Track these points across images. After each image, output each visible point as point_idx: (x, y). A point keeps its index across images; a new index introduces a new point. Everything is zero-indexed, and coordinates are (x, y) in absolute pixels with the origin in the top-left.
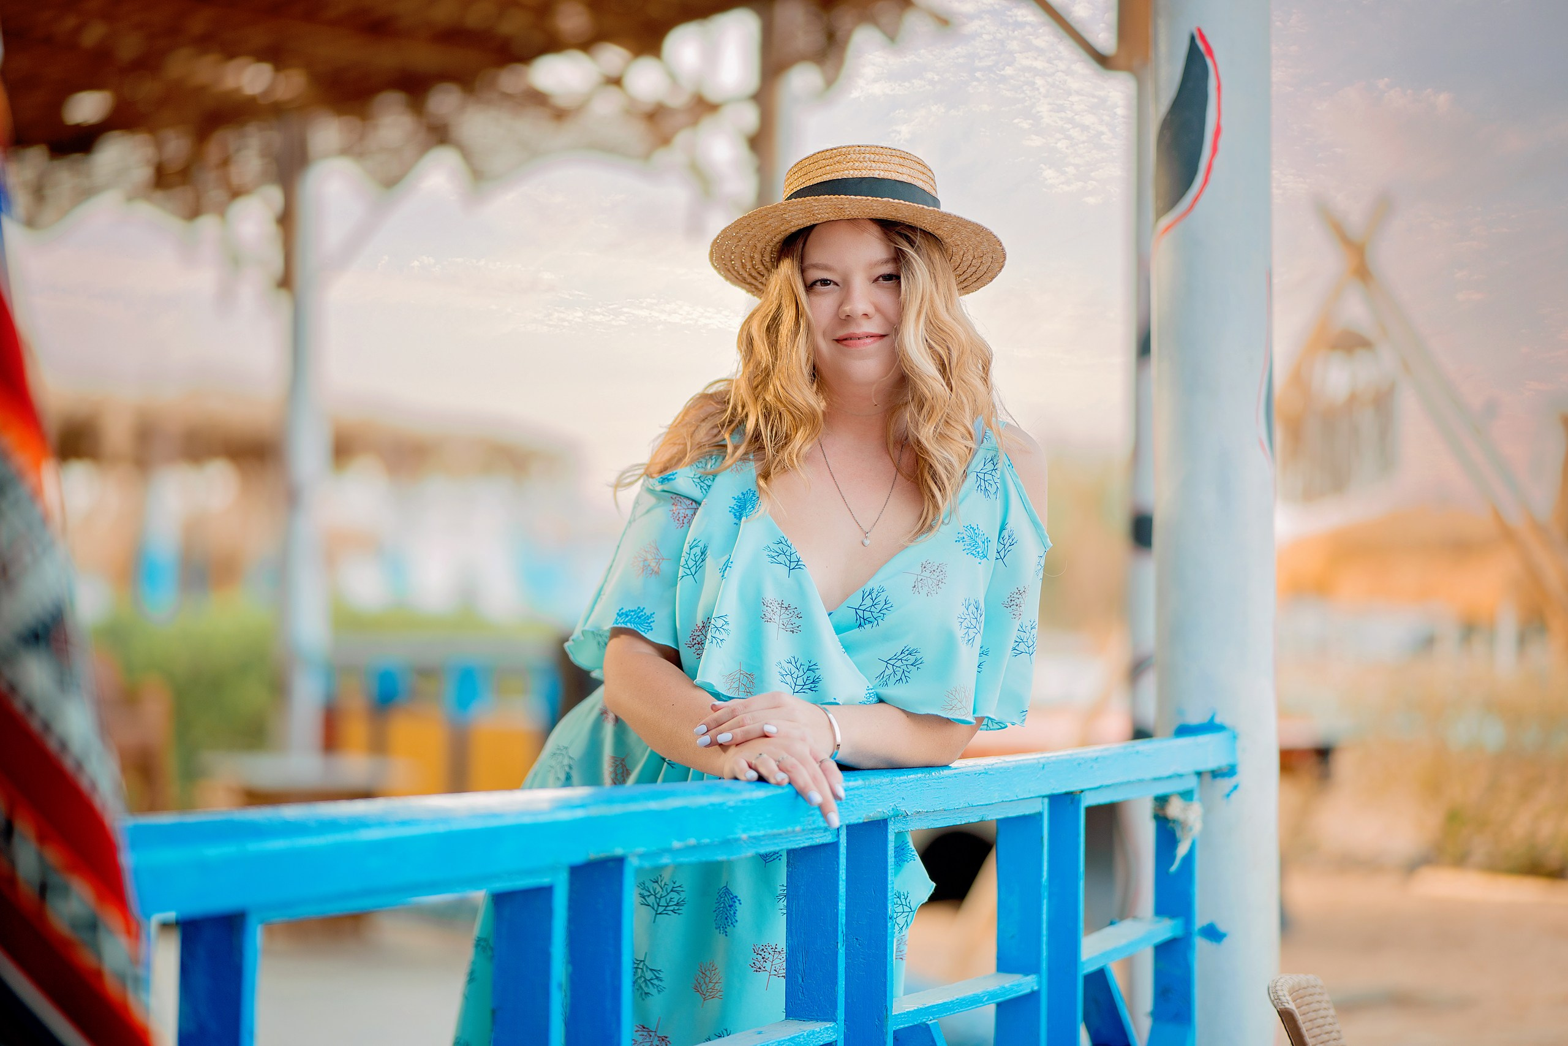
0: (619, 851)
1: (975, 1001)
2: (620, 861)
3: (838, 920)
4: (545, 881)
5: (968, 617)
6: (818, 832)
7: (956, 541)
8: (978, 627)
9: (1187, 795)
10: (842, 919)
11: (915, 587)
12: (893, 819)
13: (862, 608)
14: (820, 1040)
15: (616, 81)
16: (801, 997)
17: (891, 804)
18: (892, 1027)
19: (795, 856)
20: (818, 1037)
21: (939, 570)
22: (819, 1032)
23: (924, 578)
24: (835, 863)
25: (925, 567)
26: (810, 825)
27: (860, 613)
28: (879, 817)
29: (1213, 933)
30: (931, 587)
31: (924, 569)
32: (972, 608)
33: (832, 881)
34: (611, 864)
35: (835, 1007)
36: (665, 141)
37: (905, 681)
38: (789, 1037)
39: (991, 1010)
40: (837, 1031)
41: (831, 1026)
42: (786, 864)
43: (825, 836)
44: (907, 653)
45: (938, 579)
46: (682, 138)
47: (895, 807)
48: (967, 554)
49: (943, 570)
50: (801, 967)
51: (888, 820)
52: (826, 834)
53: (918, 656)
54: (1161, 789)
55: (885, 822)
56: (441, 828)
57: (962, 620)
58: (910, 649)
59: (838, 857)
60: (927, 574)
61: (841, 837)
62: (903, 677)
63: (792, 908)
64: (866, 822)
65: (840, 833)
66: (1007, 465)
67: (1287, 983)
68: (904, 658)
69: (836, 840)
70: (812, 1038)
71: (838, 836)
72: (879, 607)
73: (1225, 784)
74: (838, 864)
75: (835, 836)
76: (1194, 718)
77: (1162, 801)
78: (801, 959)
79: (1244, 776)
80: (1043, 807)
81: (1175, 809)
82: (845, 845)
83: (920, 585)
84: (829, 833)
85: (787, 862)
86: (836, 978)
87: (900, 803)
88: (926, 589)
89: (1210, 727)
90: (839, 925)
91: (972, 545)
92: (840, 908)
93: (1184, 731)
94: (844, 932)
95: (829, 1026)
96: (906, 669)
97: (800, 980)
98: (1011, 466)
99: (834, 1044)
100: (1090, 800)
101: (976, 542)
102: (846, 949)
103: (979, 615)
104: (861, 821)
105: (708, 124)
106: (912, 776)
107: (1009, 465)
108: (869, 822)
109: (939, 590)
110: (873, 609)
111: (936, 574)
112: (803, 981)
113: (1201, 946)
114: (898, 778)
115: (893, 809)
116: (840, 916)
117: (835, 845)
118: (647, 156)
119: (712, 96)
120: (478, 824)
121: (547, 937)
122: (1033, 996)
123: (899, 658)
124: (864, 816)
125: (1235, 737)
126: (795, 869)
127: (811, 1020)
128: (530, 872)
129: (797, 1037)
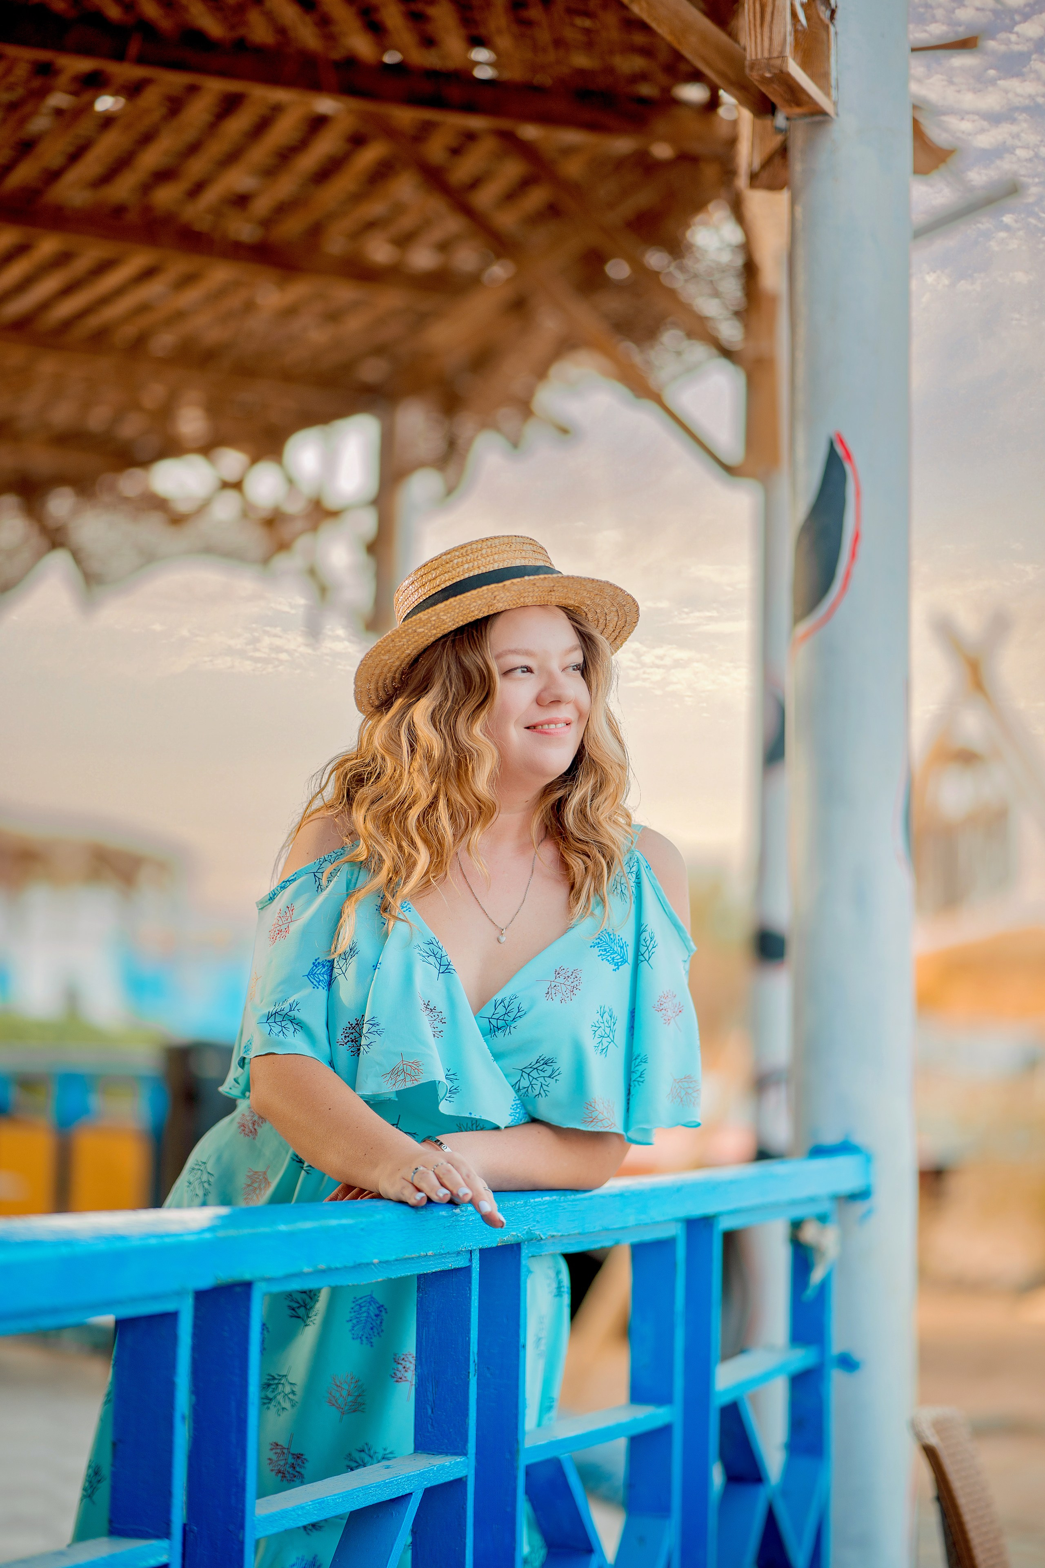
0: (247, 1276)
1: (607, 1434)
2: (247, 1286)
3: (470, 1349)
4: (168, 1306)
5: (602, 1025)
6: (450, 1257)
7: (591, 947)
8: (611, 1036)
9: (822, 1219)
10: (474, 1348)
11: (548, 993)
12: (526, 1242)
13: (496, 1016)
14: (450, 1476)
15: (237, 486)
16: (430, 1430)
17: (525, 1228)
18: (524, 1461)
19: (425, 1281)
20: (448, 1472)
21: (573, 976)
22: (449, 1467)
23: (557, 984)
24: (468, 1288)
25: (558, 974)
26: (443, 1249)
27: (494, 1022)
28: (513, 1241)
29: (848, 1363)
30: (565, 994)
31: (558, 976)
32: (606, 1016)
33: (464, 1307)
34: (238, 1289)
35: (465, 1441)
36: (283, 546)
37: (543, 1094)
38: (418, 1472)
39: (621, 1445)
40: (468, 1466)
41: (462, 1460)
42: (416, 1290)
43: (458, 1260)
44: (542, 1062)
45: (572, 985)
46: (302, 543)
47: (529, 1231)
48: (603, 960)
49: (577, 976)
50: (431, 1398)
51: (522, 1244)
52: (459, 1258)
53: (555, 1066)
54: (797, 1213)
55: (518, 1245)
56: (64, 1251)
57: (596, 1029)
58: (546, 1059)
59: (470, 1282)
60: (561, 980)
61: (473, 1261)
62: (542, 1092)
63: (423, 1335)
64: (500, 1246)
65: (473, 1257)
66: (645, 867)
67: (928, 1415)
68: (540, 1068)
69: (468, 1265)
70: (442, 1473)
71: (471, 1260)
72: (512, 1015)
73: (859, 1208)
74: (470, 1289)
75: (467, 1260)
76: (830, 1138)
77: (796, 1226)
78: (431, 1389)
79: (881, 1199)
80: (677, 1231)
81: (809, 1234)
82: (478, 1270)
83: (553, 991)
84: (462, 1257)
85: (418, 1287)
86: (467, 1410)
87: (534, 1226)
88: (559, 996)
89: (845, 1148)
90: (471, 1354)
91: (607, 950)
92: (472, 1336)
93: (818, 1151)
94: (476, 1361)
95: (459, 1460)
96: (544, 1082)
97: (430, 1411)
98: (649, 868)
99: (464, 1479)
100: (725, 1224)
101: (612, 948)
102: (478, 1379)
103: (612, 1024)
104: (495, 1245)
105: (328, 528)
106: (547, 1198)
107: (647, 867)
108: (503, 1246)
109: (573, 997)
110: (506, 1017)
111: (571, 980)
112: (432, 1412)
113: (836, 1378)
114: (533, 1200)
115: (527, 1232)
116: (471, 1345)
117: (468, 1270)
118: (266, 561)
119: (331, 502)
120: (102, 1247)
121: (171, 1366)
122: (665, 1431)
123: (535, 1067)
124: (498, 1239)
125: (869, 1159)
126: (426, 1294)
127: (441, 1453)
128: (155, 1297)
129: (426, 1472)
